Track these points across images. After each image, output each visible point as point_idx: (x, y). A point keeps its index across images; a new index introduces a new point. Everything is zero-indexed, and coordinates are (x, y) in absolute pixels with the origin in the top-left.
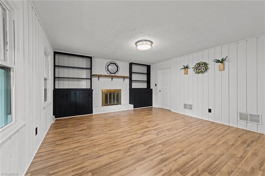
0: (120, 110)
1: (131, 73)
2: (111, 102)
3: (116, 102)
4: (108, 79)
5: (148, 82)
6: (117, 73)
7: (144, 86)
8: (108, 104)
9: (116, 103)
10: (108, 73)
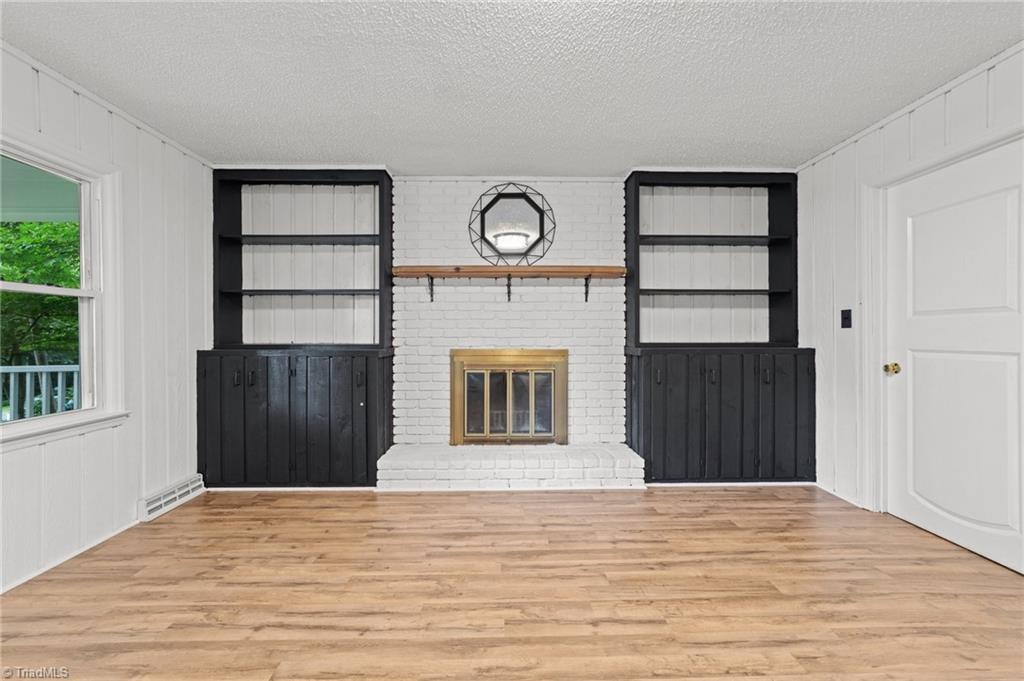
0: (544, 486)
1: (635, 240)
2: (505, 425)
3: (532, 427)
4: (486, 289)
5: (782, 297)
6: (538, 251)
7: (752, 326)
8: (487, 433)
9: (531, 434)
10: (487, 252)
